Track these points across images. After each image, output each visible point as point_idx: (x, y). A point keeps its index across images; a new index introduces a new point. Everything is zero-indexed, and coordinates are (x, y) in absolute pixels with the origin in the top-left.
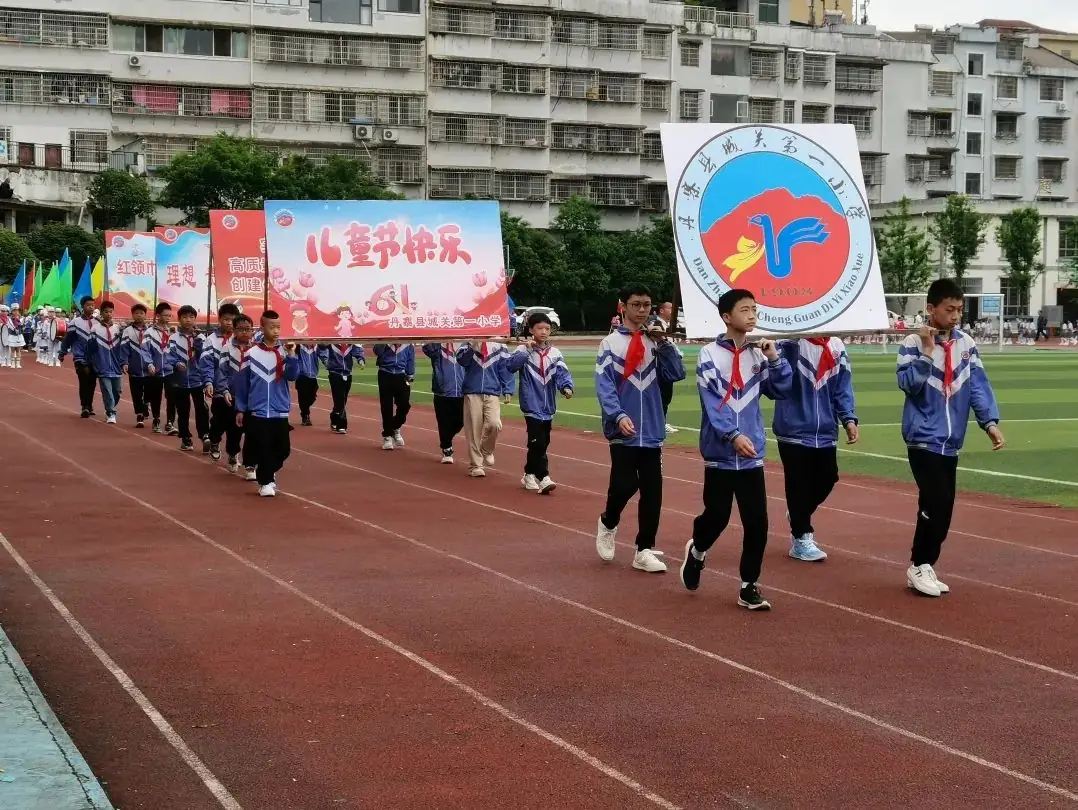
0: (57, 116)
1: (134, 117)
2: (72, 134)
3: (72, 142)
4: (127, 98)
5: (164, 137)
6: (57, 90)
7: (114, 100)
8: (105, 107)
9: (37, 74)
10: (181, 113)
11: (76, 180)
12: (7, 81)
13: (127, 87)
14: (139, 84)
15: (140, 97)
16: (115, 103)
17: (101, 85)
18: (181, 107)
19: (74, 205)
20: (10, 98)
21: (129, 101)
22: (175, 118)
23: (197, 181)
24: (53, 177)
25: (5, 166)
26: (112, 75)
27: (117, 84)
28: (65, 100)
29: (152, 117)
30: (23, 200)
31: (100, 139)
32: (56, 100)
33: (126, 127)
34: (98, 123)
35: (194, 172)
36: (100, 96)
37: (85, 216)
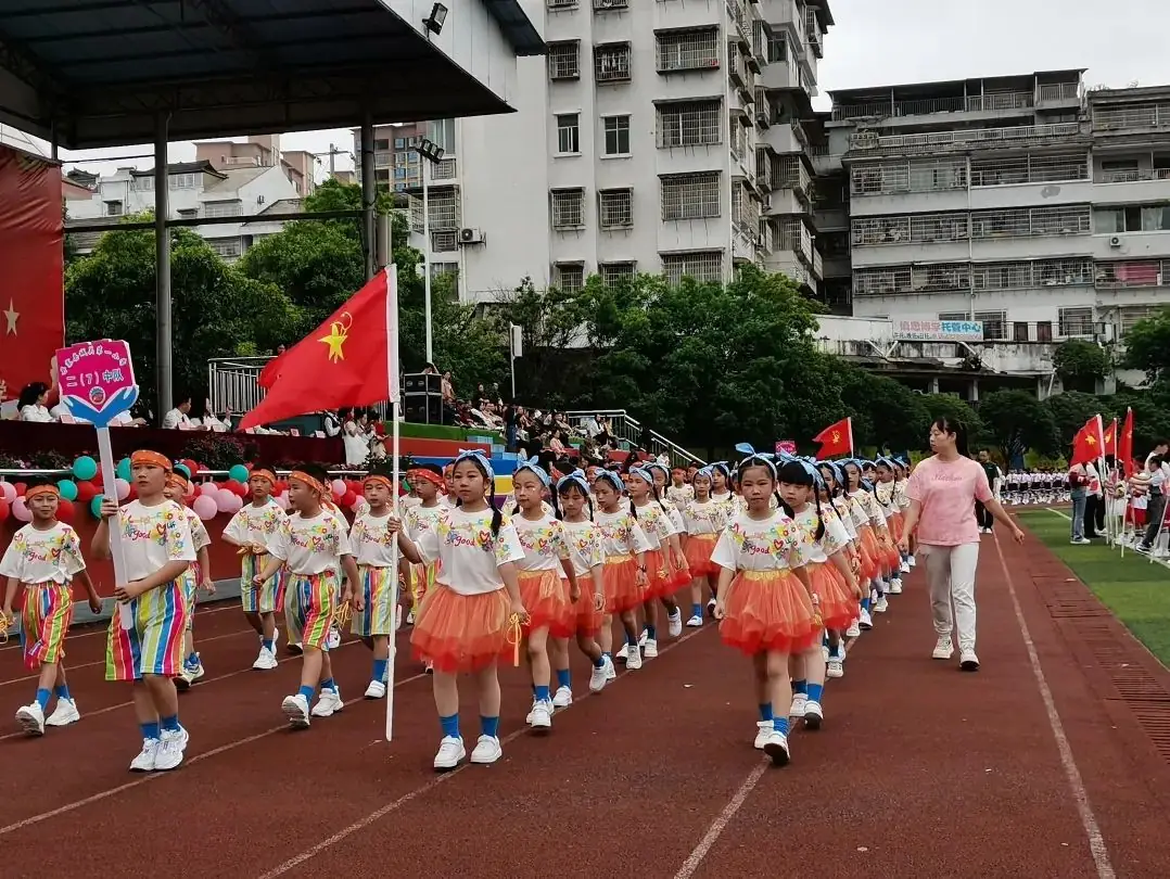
0: (1044, 296)
1: (1115, 291)
2: (1060, 311)
3: (1061, 318)
4: (1108, 275)
5: (1144, 307)
6: (1047, 274)
7: (1097, 277)
8: (1088, 285)
9: (1029, 262)
10: (1159, 284)
11: (1046, 351)
12: (1003, 270)
13: (1108, 265)
14: (1120, 261)
15: (1121, 274)
16: (1098, 280)
17: (1085, 266)
18: (1159, 278)
19: (1043, 373)
20: (1005, 285)
21: (1111, 278)
22: (1154, 289)
23: (1151, 344)
24: (1024, 350)
25: (981, 343)
26: (1094, 256)
27: (1099, 263)
28: (1052, 282)
29: (1133, 290)
30: (997, 372)
31: (1085, 313)
32: (1045, 283)
33: (1108, 301)
34: (1085, 299)
35: (1149, 335)
36: (1085, 275)
37: (1056, 382)
